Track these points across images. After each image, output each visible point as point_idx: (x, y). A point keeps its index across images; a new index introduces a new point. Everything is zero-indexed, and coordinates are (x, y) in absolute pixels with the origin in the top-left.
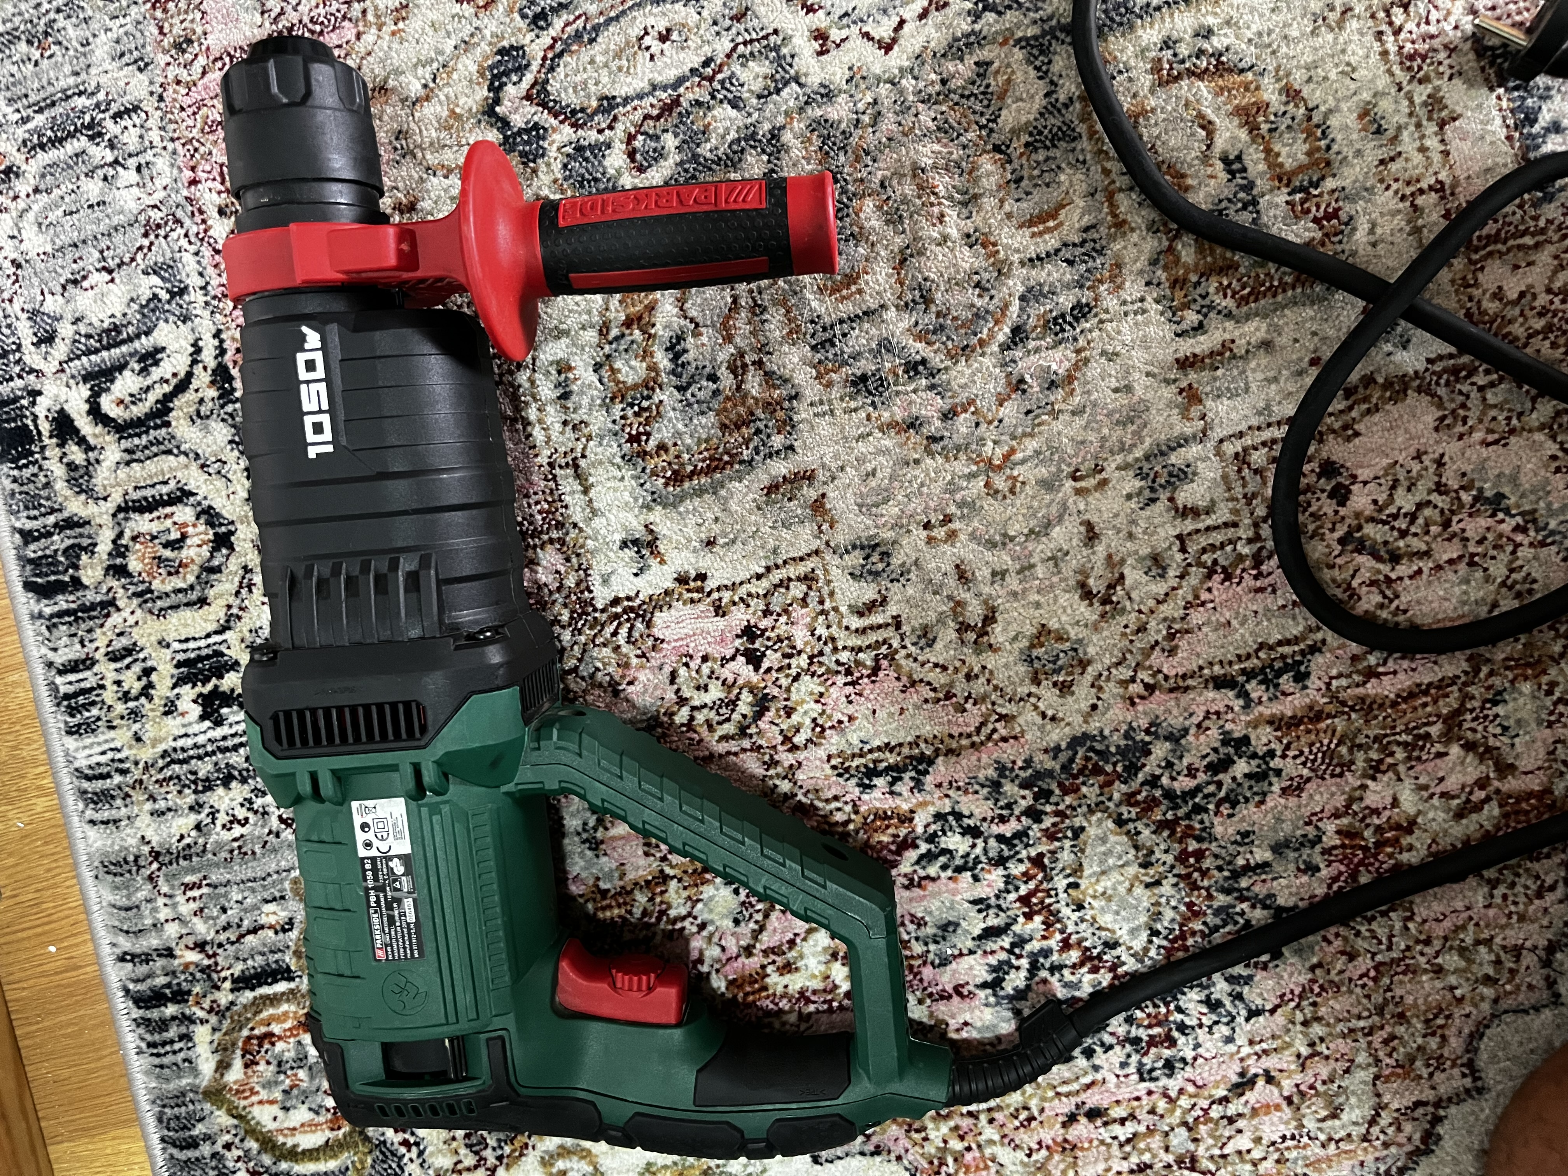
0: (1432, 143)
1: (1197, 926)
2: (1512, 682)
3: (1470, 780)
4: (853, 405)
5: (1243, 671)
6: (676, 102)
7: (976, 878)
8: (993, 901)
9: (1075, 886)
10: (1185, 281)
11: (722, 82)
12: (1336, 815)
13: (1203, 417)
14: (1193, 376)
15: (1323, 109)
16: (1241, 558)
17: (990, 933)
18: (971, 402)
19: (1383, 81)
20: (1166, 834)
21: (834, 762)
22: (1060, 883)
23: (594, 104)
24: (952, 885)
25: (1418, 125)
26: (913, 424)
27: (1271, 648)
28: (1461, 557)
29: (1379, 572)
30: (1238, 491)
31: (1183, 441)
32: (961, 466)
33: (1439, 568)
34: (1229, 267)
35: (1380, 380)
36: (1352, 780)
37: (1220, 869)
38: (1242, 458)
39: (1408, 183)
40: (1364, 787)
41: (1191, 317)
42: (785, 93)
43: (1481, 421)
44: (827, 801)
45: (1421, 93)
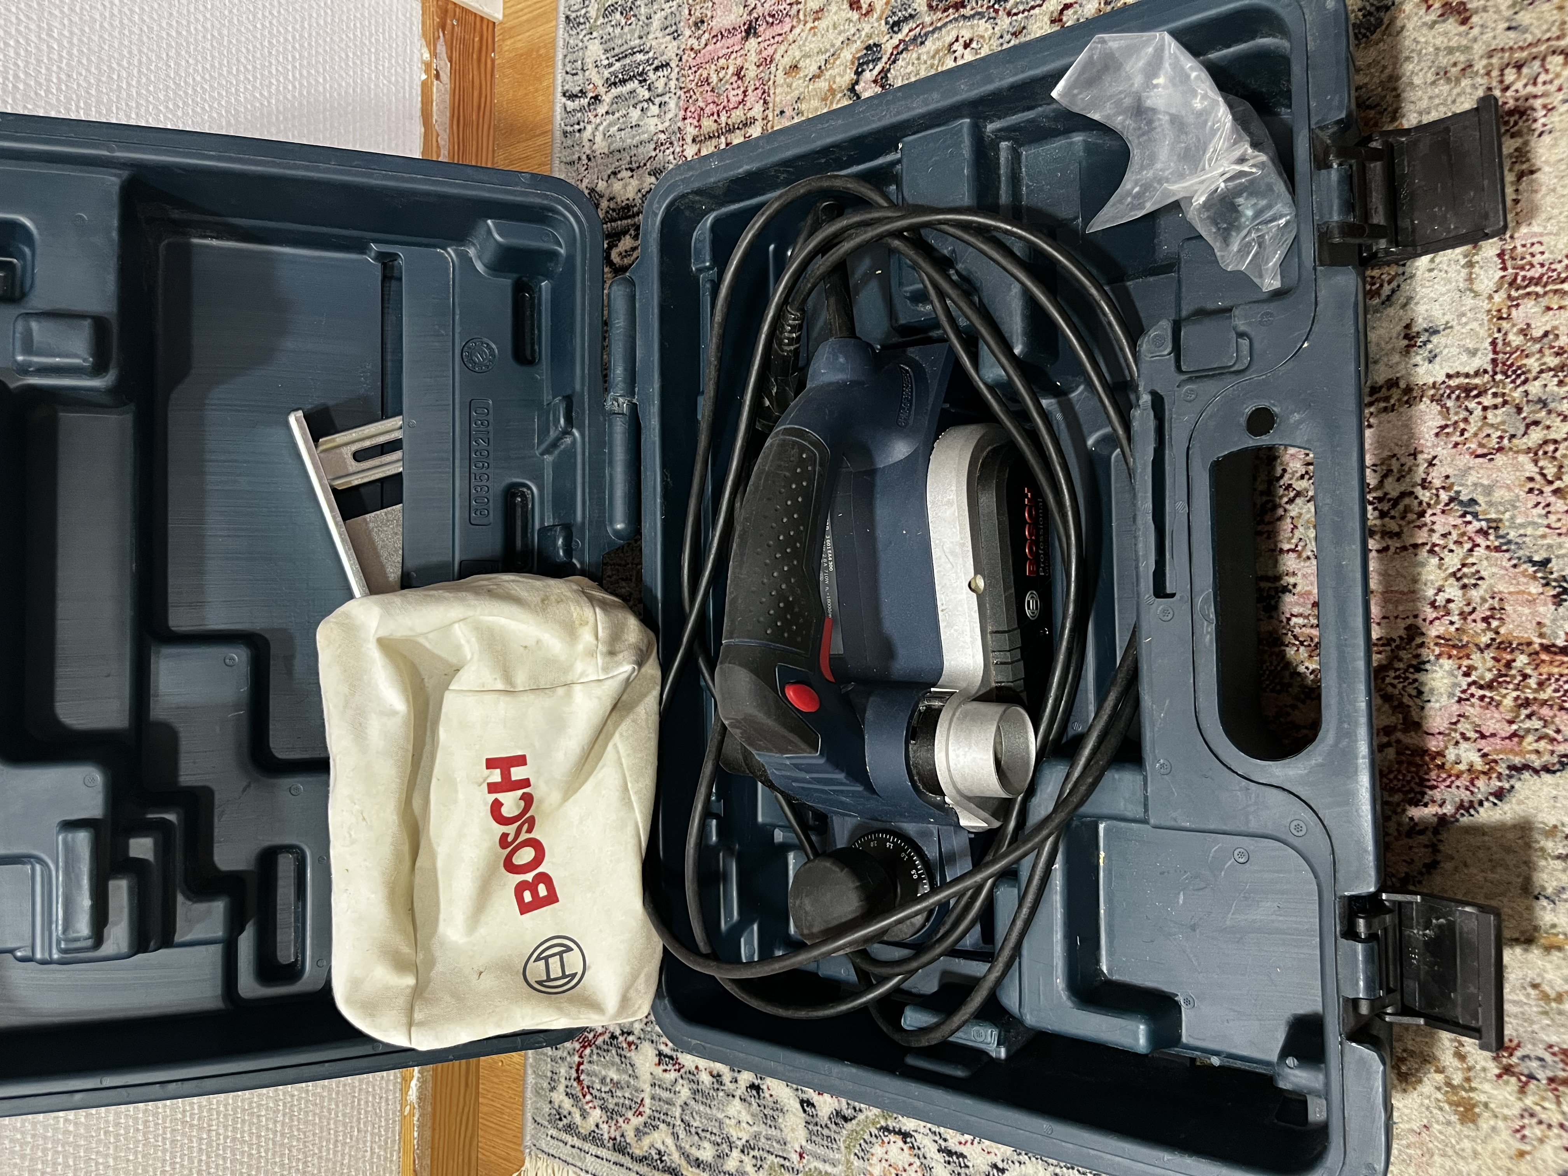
2: (1438, 657)
35: (1403, 386)
43: (1476, 435)
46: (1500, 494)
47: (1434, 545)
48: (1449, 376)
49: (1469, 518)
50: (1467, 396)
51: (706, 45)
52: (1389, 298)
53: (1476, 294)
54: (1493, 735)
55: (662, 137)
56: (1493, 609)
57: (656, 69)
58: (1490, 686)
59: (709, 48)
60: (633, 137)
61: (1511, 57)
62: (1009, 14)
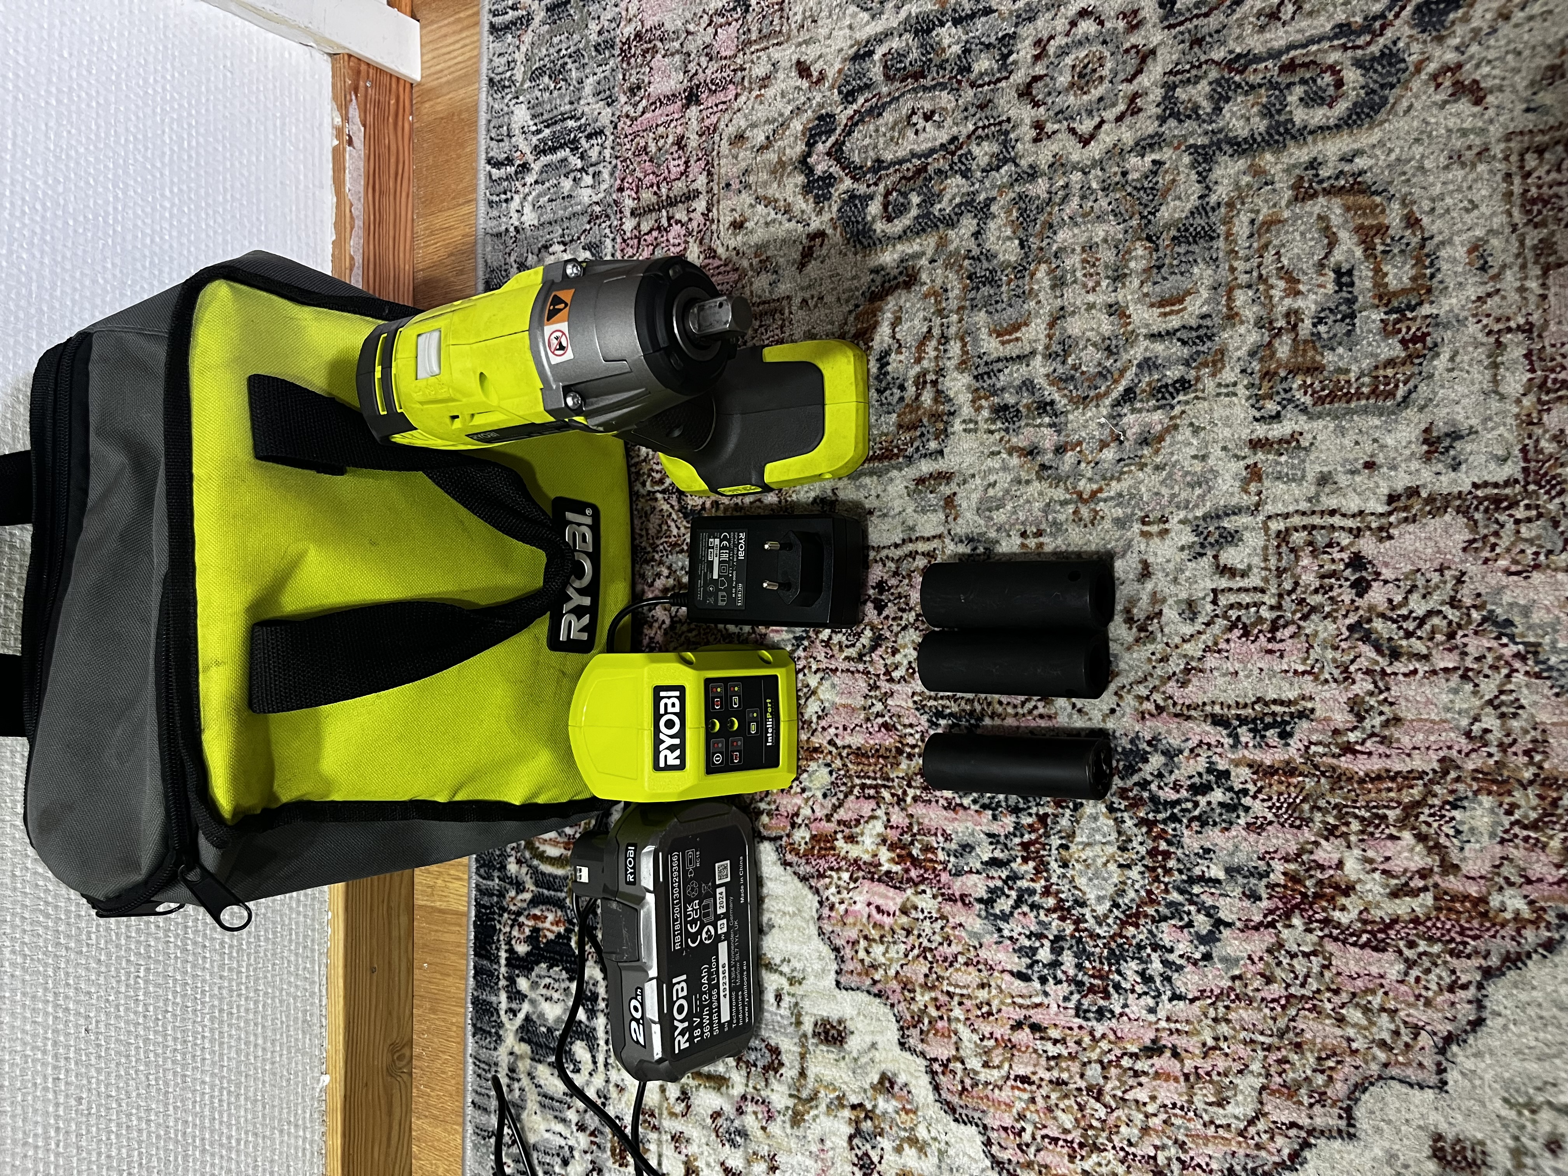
0: (1533, 285)
1: (1150, 911)
2: (1476, 793)
3: (1413, 867)
4: (993, 427)
5: (1238, 717)
6: (924, 169)
7: (995, 817)
8: (1002, 839)
9: (1066, 847)
10: (1276, 373)
11: (960, 156)
12: (1286, 859)
13: (1259, 493)
14: (1260, 456)
15: (1436, 240)
16: (1260, 620)
17: (994, 862)
18: (1079, 443)
19: (1498, 221)
20: (1144, 829)
21: (916, 698)
22: (1055, 841)
23: (869, 164)
24: (976, 816)
25: (1523, 267)
26: (1031, 452)
27: (1266, 704)
28: (1456, 669)
29: (1377, 663)
30: (1273, 562)
31: (1237, 511)
32: (1060, 494)
33: (1434, 672)
34: (1316, 369)
35: (1424, 494)
36: (1307, 835)
37: (1180, 872)
38: (1283, 536)
39: (1498, 320)
40: (1316, 844)
41: (1271, 407)
42: (1003, 171)
43: (1508, 550)
44: (905, 726)
45: (1533, 237)
46: (1537, 617)
47: (1468, 669)
48: (1475, 486)
49: (1505, 640)
50: (1497, 509)
51: (643, 113)
52: (1405, 398)
53: (1502, 397)
54: (1540, 880)
55: (597, 209)
56: (1534, 741)
57: (589, 137)
58: (1534, 826)
59: (647, 115)
60: (565, 209)
61: (1531, 141)
62: (973, 85)
